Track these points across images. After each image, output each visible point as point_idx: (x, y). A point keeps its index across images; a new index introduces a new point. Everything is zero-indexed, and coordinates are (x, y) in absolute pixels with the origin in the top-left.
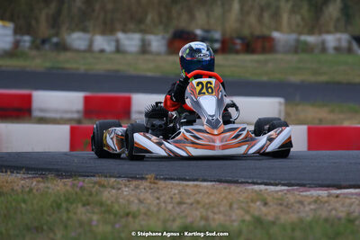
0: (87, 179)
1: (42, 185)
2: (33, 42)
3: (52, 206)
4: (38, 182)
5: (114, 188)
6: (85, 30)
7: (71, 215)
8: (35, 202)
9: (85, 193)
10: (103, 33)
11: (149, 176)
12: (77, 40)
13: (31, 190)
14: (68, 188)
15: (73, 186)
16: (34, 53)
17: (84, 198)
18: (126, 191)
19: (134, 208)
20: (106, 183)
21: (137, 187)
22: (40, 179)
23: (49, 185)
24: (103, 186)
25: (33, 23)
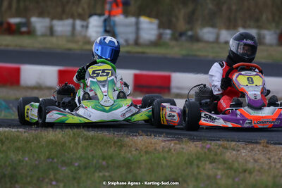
0: (213, 143)
1: (178, 146)
2: (173, 35)
3: (186, 163)
4: (175, 144)
5: (234, 150)
6: (213, 26)
7: (201, 170)
8: (173, 159)
9: (212, 153)
10: (228, 28)
11: (263, 141)
12: (207, 33)
13: (170, 150)
14: (199, 149)
15: (202, 147)
16: (173, 43)
17: (211, 157)
18: (244, 152)
19: (250, 166)
20: (228, 146)
21: (252, 150)
22: (177, 142)
23: (184, 146)
24: (226, 148)
25: (174, 20)
